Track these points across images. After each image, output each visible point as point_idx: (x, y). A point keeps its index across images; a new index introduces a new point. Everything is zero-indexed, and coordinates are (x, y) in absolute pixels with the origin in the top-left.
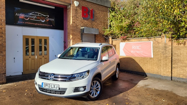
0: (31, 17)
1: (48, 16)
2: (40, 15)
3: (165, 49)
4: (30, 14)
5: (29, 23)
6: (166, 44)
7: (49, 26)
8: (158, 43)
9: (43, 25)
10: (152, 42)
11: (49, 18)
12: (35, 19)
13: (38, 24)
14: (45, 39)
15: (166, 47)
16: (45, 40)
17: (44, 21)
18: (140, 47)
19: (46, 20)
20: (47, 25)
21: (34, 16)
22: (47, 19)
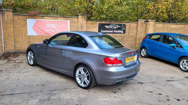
3: (81, 29)
6: (82, 24)
8: (75, 23)
10: (69, 21)
15: (82, 27)
18: (55, 26)
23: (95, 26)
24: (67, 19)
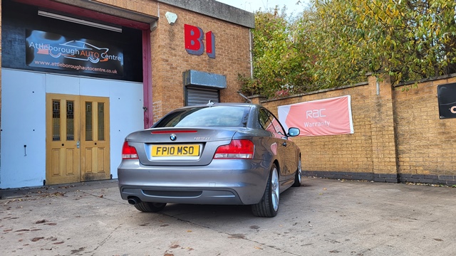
0: (66, 50)
2: (87, 46)
3: (379, 110)
4: (65, 44)
5: (61, 65)
6: (379, 98)
8: (363, 97)
10: (349, 97)
12: (76, 56)
13: (83, 68)
14: (100, 101)
15: (379, 105)
17: (98, 60)
18: (323, 113)
19: (101, 59)
20: (104, 70)
21: (74, 49)
22: (104, 56)
23: (426, 96)
24: (345, 91)
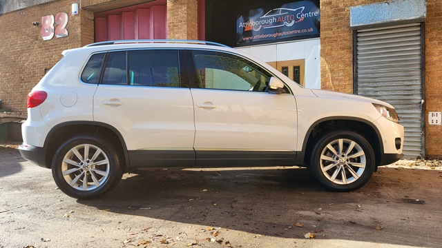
0: (265, 21)
1: (303, 8)
2: (283, 11)
4: (264, 16)
5: (261, 37)
7: (305, 31)
9: (291, 32)
11: (304, 12)
12: (275, 24)
13: (280, 34)
14: (296, 65)
16: (295, 67)
17: (293, 22)
19: (296, 19)
20: (299, 31)
21: (272, 18)
22: (299, 16)
